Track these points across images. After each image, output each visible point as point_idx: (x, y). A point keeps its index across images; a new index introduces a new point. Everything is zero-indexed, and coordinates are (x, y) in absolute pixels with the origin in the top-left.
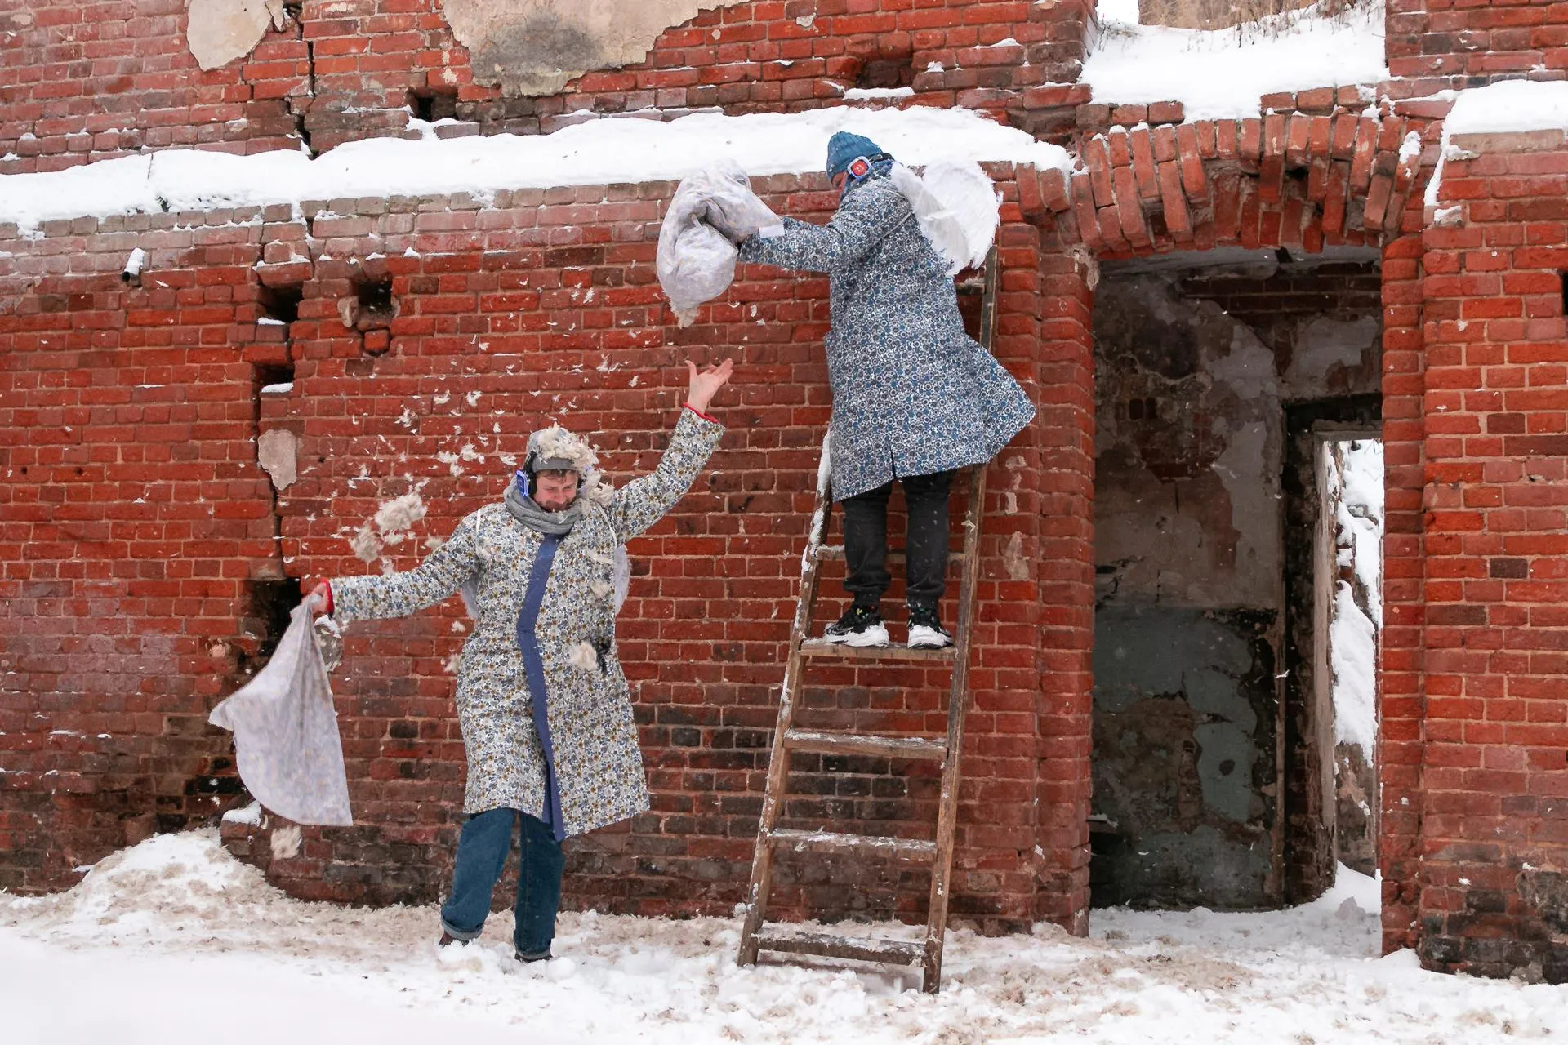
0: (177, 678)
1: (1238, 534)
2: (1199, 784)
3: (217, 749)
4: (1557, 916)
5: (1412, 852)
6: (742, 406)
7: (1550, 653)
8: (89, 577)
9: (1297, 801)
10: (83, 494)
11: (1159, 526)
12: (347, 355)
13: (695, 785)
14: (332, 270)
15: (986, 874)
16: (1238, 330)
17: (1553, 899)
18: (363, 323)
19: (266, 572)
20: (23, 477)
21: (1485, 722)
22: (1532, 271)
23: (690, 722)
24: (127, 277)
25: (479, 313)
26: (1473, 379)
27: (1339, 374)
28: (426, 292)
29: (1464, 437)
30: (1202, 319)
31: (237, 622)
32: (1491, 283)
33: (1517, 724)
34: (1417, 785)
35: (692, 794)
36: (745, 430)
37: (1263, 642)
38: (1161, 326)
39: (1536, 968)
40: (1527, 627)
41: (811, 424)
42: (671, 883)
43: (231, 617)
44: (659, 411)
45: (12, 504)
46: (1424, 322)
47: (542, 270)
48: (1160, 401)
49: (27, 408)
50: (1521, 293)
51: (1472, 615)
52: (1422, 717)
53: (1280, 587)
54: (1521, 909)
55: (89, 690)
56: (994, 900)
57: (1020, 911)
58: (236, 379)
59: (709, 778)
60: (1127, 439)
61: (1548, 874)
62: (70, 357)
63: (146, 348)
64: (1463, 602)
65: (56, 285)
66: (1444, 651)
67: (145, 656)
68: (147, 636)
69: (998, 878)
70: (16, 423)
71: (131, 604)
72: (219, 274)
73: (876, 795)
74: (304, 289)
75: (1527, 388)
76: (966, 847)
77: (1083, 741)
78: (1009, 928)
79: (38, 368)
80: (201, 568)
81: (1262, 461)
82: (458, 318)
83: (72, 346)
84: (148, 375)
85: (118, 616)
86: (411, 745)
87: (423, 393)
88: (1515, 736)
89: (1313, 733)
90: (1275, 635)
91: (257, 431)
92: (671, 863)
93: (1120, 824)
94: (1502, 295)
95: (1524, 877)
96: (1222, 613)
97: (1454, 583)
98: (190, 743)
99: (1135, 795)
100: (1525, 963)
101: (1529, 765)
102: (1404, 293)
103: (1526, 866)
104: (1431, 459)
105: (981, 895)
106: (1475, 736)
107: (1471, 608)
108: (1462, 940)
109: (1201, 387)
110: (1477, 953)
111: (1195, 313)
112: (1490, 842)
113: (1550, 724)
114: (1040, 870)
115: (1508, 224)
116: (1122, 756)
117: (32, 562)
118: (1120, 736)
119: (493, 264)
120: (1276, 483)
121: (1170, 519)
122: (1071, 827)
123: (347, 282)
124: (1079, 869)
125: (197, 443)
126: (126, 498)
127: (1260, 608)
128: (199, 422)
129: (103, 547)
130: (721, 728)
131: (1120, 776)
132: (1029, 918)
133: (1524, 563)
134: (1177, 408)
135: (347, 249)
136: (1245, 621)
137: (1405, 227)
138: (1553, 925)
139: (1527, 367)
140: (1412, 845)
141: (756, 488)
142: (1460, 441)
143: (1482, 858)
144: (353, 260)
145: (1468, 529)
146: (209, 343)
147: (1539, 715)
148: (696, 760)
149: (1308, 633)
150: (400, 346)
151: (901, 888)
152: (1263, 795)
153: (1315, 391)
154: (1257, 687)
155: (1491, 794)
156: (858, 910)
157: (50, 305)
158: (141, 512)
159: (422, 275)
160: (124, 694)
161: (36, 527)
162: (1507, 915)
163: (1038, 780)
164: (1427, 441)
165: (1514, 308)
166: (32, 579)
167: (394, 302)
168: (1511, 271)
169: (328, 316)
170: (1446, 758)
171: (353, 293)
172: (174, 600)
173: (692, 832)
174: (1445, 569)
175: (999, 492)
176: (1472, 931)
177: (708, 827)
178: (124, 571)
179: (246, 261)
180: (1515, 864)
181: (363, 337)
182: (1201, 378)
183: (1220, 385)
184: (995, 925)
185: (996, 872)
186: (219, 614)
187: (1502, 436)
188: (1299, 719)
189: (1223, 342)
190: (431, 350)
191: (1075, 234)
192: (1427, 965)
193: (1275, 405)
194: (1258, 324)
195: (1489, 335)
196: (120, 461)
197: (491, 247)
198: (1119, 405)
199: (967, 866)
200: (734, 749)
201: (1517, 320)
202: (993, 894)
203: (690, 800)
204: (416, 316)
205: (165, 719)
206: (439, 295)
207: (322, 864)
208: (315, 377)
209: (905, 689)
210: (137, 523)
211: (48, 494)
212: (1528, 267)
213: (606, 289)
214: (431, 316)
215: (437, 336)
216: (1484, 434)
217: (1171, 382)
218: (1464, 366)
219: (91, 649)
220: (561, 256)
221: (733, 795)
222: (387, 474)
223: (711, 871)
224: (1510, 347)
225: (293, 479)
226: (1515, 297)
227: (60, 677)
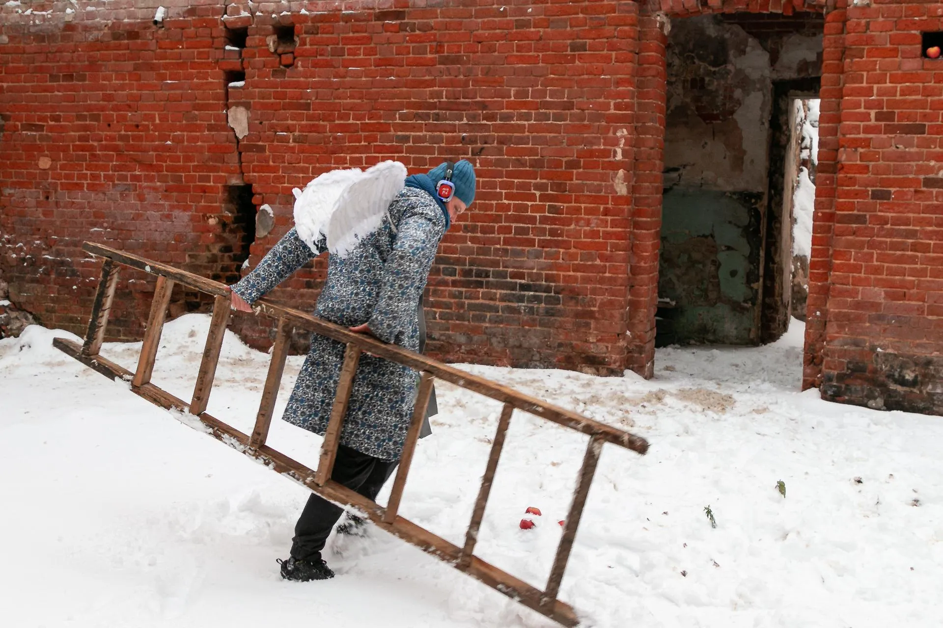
0: (192, 235)
1: (745, 152)
2: (719, 282)
3: (214, 269)
4: (894, 375)
5: (820, 339)
6: (479, 99)
7: (900, 240)
8: (145, 182)
9: (769, 291)
10: (139, 138)
11: (703, 147)
12: (273, 67)
13: (452, 295)
14: (262, 21)
15: (602, 346)
16: (751, 41)
17: (892, 367)
18: (280, 50)
19: (235, 181)
20: (108, 128)
21: (863, 275)
22: (905, 32)
23: (453, 264)
24: (156, 22)
25: (340, 46)
26: (869, 92)
27: (804, 65)
28: (312, 33)
29: (862, 124)
30: (732, 34)
31: (221, 206)
32: (883, 38)
33: (879, 277)
34: (825, 305)
35: (452, 301)
36: (480, 112)
37: (756, 210)
38: (709, 37)
39: (880, 402)
40: (889, 226)
41: (514, 109)
42: (442, 345)
43: (218, 204)
44: (435, 100)
45: (104, 142)
46: (845, 59)
47: (373, 22)
48: (707, 79)
49: (108, 92)
50: (899, 44)
51: (860, 219)
52: (830, 270)
53: (766, 181)
54: (875, 371)
55: (148, 240)
56: (604, 358)
57: (618, 364)
58: (215, 78)
59: (461, 293)
60: (688, 100)
61: (890, 354)
62: (129, 65)
63: (167, 61)
64: (855, 212)
65: (119, 27)
66: (843, 238)
67: (175, 224)
68: (176, 213)
69: (607, 347)
70: (104, 100)
71: (167, 196)
72: (204, 22)
73: (545, 304)
74: (248, 30)
75: (898, 97)
76: (591, 331)
77: (654, 276)
78: (612, 373)
79: (112, 71)
80: (202, 179)
81: (760, 113)
82: (329, 48)
83: (130, 59)
84: (170, 76)
85: (161, 202)
86: (310, 272)
87: (312, 88)
88: (878, 283)
89: (780, 256)
90: (762, 206)
91: (227, 107)
92: (441, 335)
93: (677, 303)
94: (888, 46)
95: (877, 355)
96: (734, 193)
97: (851, 202)
98: (200, 266)
99: (686, 287)
100: (875, 398)
101: (884, 298)
102: (835, 42)
103: (879, 350)
104: (844, 135)
105: (598, 355)
106: (857, 282)
107: (859, 216)
108: (843, 386)
109: (728, 73)
110: (851, 392)
111: (728, 31)
112: (861, 337)
113: (897, 277)
114: (629, 343)
115: (894, 5)
116: (680, 267)
117: (116, 173)
118: (679, 257)
119: (347, 19)
120: (767, 125)
121: (709, 143)
122: (645, 322)
123: (271, 27)
124: (650, 341)
125: (196, 112)
126: (162, 141)
127: (755, 191)
128: (197, 101)
129: (151, 167)
130: (467, 267)
131: (678, 278)
132: (623, 368)
133: (889, 192)
134: (716, 83)
135: (270, 9)
136: (747, 197)
137: (838, 5)
138: (891, 380)
139: (899, 86)
140: (821, 336)
141: (486, 143)
142: (859, 126)
143: (856, 344)
144: (274, 16)
145: (860, 173)
146: (200, 59)
147: (891, 272)
148: (454, 284)
149: (780, 204)
150: (300, 63)
151: (558, 351)
152: (752, 288)
153: (790, 75)
154: (751, 233)
155: (863, 312)
156: (536, 361)
157: (116, 36)
158: (169, 149)
159: (310, 24)
160: (166, 242)
161: (117, 155)
162: (867, 374)
163: (629, 297)
164: (841, 124)
165: (894, 53)
166: (116, 182)
167: (296, 39)
168: (894, 32)
169: (262, 46)
170: (841, 293)
171: (274, 34)
172: (189, 194)
173: (452, 320)
174: (847, 194)
175: (613, 148)
176: (848, 381)
177: (461, 317)
178: (163, 179)
179: (217, 14)
180: (873, 349)
181: (280, 57)
182: (730, 67)
183: (739, 71)
184: (605, 371)
185: (606, 344)
186: (211, 202)
187: (883, 123)
188: (773, 249)
189: (742, 47)
190: (315, 65)
191: (658, 6)
192: (825, 397)
193: (768, 82)
194: (762, 38)
195: (880, 68)
196: (157, 121)
197: (346, 9)
198: (684, 82)
199: (591, 341)
200: (474, 278)
201: (896, 59)
202: (604, 355)
203: (451, 303)
204: (308, 47)
205: (187, 256)
206: (319, 35)
207: (267, 329)
208: (256, 78)
209: (562, 250)
210: (168, 154)
211: (122, 138)
212: (904, 30)
213: (407, 33)
214: (315, 47)
215: (319, 57)
216: (873, 122)
217: (713, 69)
218: (864, 85)
219: (148, 219)
220: (383, 15)
221: (473, 301)
222: (295, 131)
223: (462, 339)
224: (891, 75)
225: (246, 133)
226: (895, 46)
227: (133, 233)
